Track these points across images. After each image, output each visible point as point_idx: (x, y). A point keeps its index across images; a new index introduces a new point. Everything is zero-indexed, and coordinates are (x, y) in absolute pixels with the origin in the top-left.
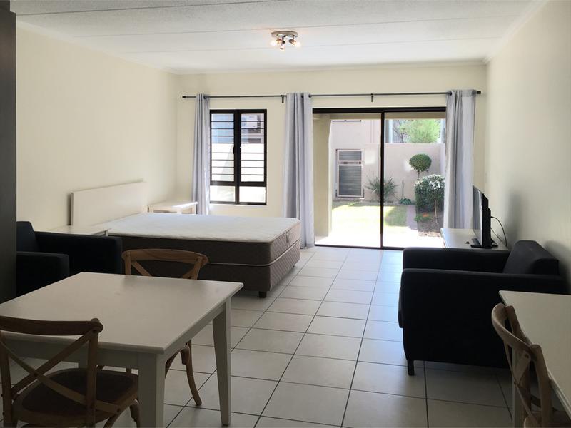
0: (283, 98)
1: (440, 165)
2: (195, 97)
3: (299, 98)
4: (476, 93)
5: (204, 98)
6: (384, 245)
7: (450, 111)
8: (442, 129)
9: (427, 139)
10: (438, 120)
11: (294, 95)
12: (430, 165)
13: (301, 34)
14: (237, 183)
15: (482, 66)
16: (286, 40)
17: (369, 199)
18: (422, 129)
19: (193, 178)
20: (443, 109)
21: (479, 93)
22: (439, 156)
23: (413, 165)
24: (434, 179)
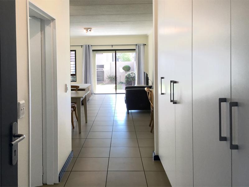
0: (82, 46)
1: (134, 69)
3: (88, 46)
4: (145, 45)
6: (117, 93)
7: (137, 50)
8: (134, 57)
9: (128, 60)
10: (132, 53)
11: (86, 45)
12: (130, 69)
13: (93, 29)
15: (146, 37)
16: (89, 30)
17: (107, 83)
18: (126, 57)
20: (135, 50)
21: (146, 45)
22: (133, 66)
23: (124, 70)
24: (132, 73)
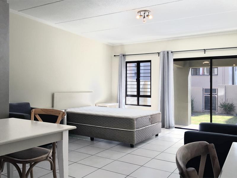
0: (159, 54)
2: (119, 56)
3: (166, 53)
5: (123, 56)
11: (164, 52)
14: (138, 96)
17: (220, 112)
19: (118, 93)
